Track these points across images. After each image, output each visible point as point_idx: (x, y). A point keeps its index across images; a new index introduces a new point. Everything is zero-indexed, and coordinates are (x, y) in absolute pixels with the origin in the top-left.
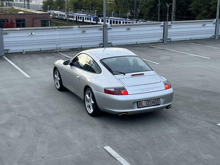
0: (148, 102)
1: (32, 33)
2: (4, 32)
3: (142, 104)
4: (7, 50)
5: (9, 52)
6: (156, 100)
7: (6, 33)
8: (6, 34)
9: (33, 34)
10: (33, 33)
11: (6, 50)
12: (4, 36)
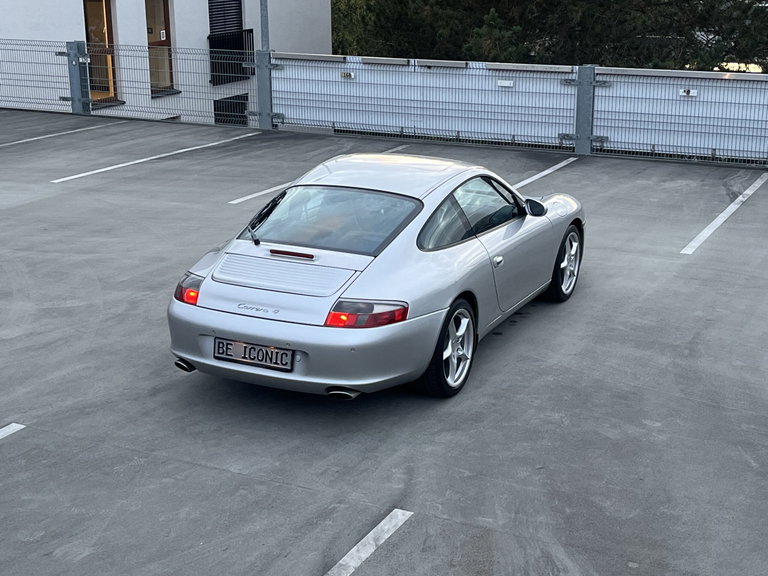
0: (248, 350)
1: (689, 92)
2: (598, 78)
3: (227, 348)
4: (602, 140)
5: (607, 146)
6: (277, 353)
7: (605, 82)
8: (604, 84)
9: (691, 94)
10: (692, 91)
11: (598, 137)
12: (599, 92)
